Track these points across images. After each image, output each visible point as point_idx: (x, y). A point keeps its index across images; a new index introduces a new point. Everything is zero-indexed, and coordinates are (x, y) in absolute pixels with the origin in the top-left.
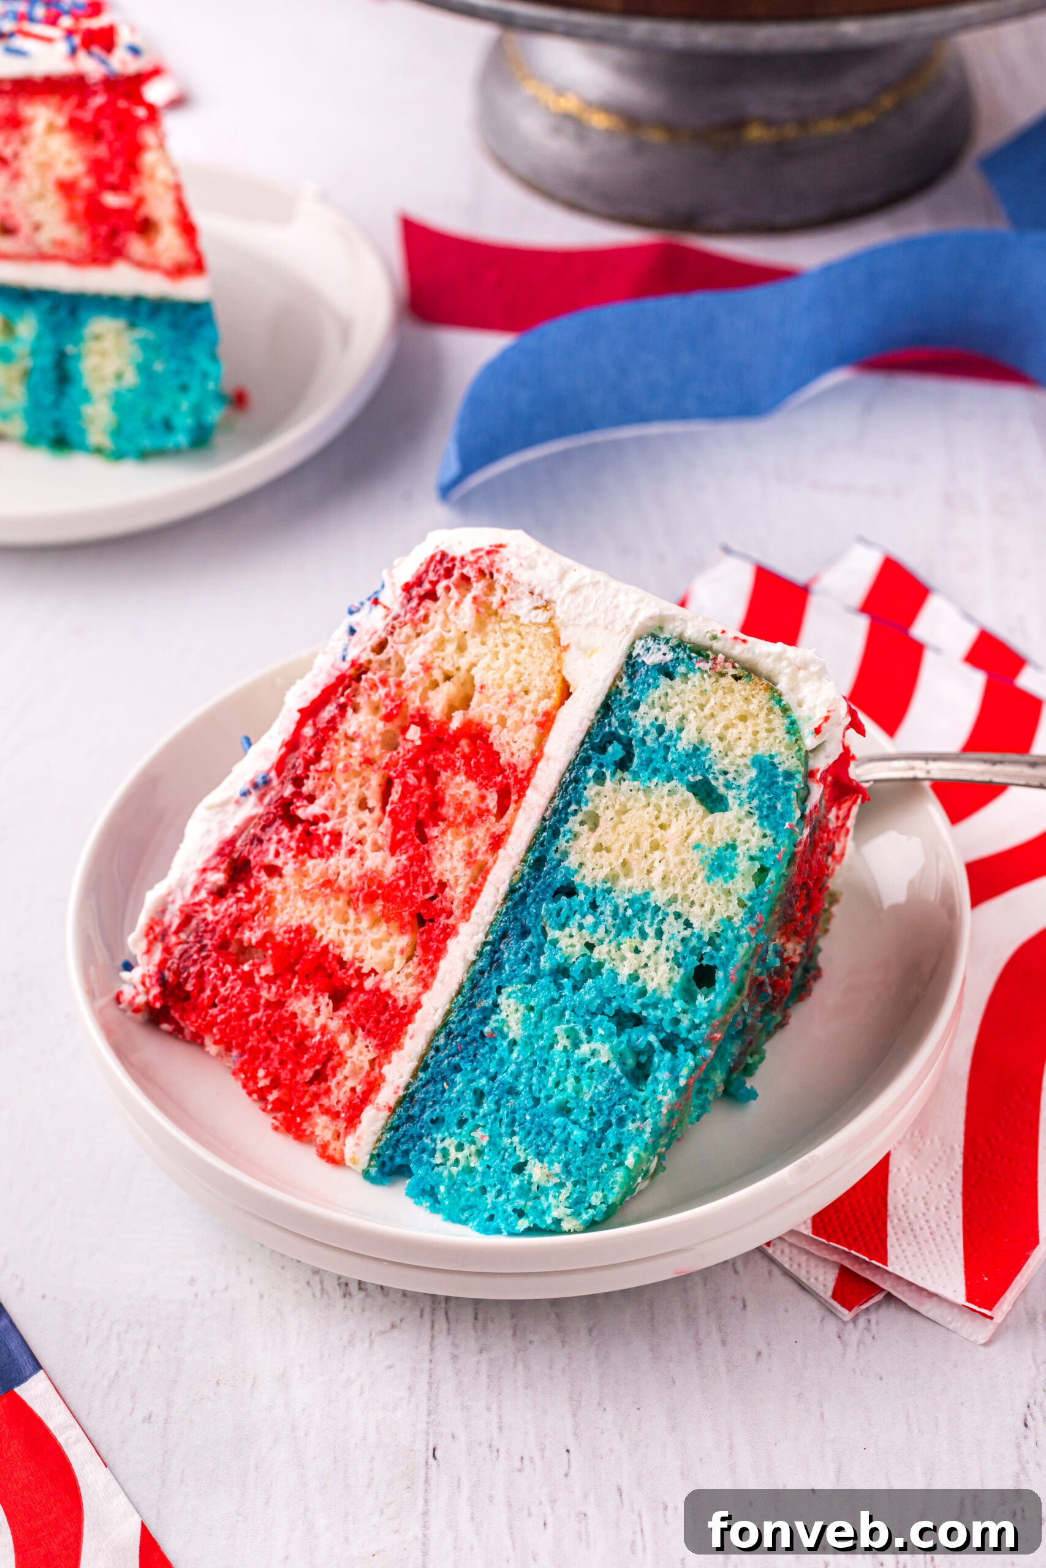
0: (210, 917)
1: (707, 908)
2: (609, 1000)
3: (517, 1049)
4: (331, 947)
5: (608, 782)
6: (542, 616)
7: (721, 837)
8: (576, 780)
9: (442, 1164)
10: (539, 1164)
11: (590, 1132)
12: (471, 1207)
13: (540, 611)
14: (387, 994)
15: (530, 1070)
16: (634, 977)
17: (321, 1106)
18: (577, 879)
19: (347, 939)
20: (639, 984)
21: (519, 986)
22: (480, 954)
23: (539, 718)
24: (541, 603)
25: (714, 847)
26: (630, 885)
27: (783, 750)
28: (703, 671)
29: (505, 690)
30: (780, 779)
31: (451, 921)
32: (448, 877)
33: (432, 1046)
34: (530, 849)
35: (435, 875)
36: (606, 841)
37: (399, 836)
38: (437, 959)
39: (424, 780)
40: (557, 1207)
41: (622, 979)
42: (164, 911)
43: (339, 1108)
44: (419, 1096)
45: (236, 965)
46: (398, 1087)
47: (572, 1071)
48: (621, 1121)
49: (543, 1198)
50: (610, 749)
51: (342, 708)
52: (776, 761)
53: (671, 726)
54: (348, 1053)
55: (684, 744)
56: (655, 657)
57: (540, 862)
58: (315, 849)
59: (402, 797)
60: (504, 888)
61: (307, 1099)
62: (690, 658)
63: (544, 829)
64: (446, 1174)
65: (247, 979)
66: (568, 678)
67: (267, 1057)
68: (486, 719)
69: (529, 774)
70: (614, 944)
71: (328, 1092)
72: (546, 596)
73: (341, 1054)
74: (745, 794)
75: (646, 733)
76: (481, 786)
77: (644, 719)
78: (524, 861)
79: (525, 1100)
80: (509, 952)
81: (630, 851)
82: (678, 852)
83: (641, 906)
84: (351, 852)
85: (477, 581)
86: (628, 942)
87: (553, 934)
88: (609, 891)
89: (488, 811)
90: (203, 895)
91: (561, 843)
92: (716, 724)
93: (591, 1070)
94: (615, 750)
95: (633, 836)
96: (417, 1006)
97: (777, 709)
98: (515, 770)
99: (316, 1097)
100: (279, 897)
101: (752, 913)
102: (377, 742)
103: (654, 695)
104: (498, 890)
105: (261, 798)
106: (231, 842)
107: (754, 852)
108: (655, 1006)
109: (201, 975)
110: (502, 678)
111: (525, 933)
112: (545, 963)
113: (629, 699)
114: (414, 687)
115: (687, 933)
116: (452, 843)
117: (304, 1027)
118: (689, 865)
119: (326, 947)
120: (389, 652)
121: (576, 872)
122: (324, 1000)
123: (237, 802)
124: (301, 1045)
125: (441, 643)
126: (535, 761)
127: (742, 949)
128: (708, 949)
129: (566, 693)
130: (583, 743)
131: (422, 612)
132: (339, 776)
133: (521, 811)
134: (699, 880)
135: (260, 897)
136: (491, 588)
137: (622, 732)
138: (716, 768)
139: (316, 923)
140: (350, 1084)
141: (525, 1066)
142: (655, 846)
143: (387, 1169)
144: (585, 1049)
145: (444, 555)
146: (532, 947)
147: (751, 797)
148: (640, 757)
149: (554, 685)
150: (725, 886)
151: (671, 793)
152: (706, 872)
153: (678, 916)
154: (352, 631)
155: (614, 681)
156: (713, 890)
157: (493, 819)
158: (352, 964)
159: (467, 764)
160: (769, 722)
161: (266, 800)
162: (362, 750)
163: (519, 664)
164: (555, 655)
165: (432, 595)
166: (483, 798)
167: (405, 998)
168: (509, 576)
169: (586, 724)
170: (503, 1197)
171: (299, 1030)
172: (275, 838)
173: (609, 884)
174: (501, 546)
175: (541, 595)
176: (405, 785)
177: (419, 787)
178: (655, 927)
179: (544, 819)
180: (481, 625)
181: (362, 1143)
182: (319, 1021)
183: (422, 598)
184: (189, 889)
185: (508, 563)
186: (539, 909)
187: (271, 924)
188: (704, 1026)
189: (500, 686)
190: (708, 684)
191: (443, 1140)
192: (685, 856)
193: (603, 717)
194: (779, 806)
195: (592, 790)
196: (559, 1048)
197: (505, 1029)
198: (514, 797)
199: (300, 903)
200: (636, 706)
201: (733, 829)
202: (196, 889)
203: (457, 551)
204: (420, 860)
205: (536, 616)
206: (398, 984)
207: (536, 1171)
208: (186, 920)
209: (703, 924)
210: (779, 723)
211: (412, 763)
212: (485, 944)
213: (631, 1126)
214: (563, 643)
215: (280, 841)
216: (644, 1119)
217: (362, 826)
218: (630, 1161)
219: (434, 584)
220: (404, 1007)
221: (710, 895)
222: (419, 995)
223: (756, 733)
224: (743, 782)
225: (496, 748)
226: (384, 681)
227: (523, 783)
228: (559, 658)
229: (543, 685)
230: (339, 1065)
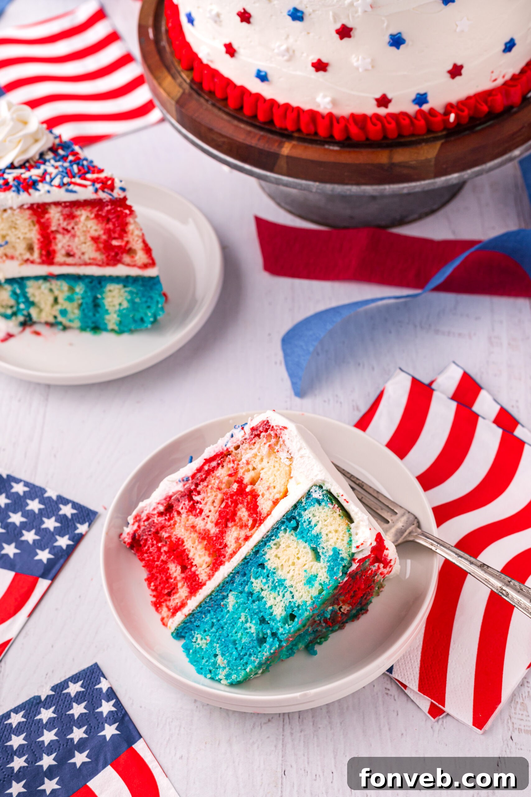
0: (156, 521)
1: (301, 594)
2: (261, 612)
3: (228, 614)
4: (186, 550)
5: (287, 533)
6: (288, 462)
7: (314, 572)
8: (278, 528)
9: (195, 642)
10: (221, 658)
11: (239, 654)
12: (197, 662)
13: (288, 460)
14: (197, 575)
15: (230, 624)
16: (271, 607)
17: (166, 605)
18: (266, 564)
19: (192, 550)
20: (271, 611)
21: (236, 593)
22: (229, 576)
23: (274, 500)
24: (289, 457)
25: (310, 574)
26: (281, 574)
27: (343, 549)
28: (330, 508)
29: (268, 484)
30: (339, 560)
31: (224, 560)
32: (228, 543)
33: (204, 601)
34: (255, 546)
35: (225, 541)
36: (279, 555)
37: (219, 521)
38: (216, 571)
39: (233, 505)
40: (222, 675)
41: (267, 606)
42: (142, 512)
43: (171, 607)
44: (195, 616)
45: (157, 543)
46: (190, 610)
47: (242, 631)
48: (250, 655)
49: (219, 669)
50: (292, 522)
51: (218, 465)
52: (340, 552)
53: (313, 524)
54: (180, 590)
55: (314, 532)
56: (318, 494)
57: (257, 552)
58: (194, 512)
59: (225, 507)
60: (243, 556)
61: (162, 600)
62: (327, 500)
63: (262, 541)
64: (194, 646)
65: (159, 549)
66: (288, 490)
67: (156, 579)
68: (259, 491)
69: (265, 518)
70: (269, 593)
71: (170, 600)
72: (292, 455)
73: (177, 589)
74: (326, 560)
75: (305, 522)
76: (249, 516)
77: (306, 515)
78: (252, 549)
79: (225, 633)
80: (238, 579)
81: (285, 562)
82: (299, 570)
83: (281, 582)
84: (204, 519)
85: (274, 438)
86: (274, 594)
87: (252, 580)
88: (274, 573)
89: (248, 526)
90: (155, 512)
91: (266, 549)
92: (327, 529)
93: (248, 633)
94: (293, 523)
95: (287, 557)
96: (205, 584)
97: (347, 533)
98: (261, 515)
99: (166, 600)
100: (178, 524)
101: (314, 603)
102: (224, 483)
103: (312, 509)
104: (241, 556)
105: (184, 485)
106: (170, 497)
107: (322, 582)
108: (274, 620)
109: (146, 540)
110: (269, 479)
111: (245, 575)
112: (246, 589)
113: (304, 506)
114: (242, 468)
115: (291, 600)
116: (234, 532)
117: (170, 575)
118: (301, 576)
119: (185, 549)
120: (239, 450)
121: (267, 561)
122: (179, 568)
123: (177, 483)
124: (167, 581)
125: (255, 456)
126: (268, 515)
127: (307, 614)
128: (296, 609)
129: (285, 495)
130: (284, 516)
131: (253, 441)
132: (209, 489)
133: (257, 531)
134: (301, 583)
135: (172, 522)
136: (277, 442)
137: (297, 518)
138: (321, 545)
139: (185, 540)
140: (177, 601)
141: (229, 622)
142: (293, 564)
143: (179, 635)
144: (248, 625)
145: (268, 422)
146: (244, 581)
147: (328, 561)
148: (300, 529)
149: (283, 490)
150: (309, 590)
151: (305, 548)
152: (305, 581)
153: (291, 593)
154: (232, 436)
155: (301, 498)
156: (304, 589)
157: (248, 530)
158: (190, 560)
159: (247, 505)
160: (343, 537)
161: (186, 486)
162: (218, 484)
163: (275, 476)
164: (287, 479)
165: (258, 436)
166: (248, 520)
167: (202, 579)
168: (284, 441)
169: (287, 510)
170: (207, 663)
171: (168, 574)
172: (183, 502)
173: (275, 571)
174: (285, 428)
175: (290, 454)
176: (227, 503)
177: (230, 506)
178: (283, 593)
179: (263, 538)
180: (269, 455)
181: (174, 623)
182: (175, 575)
183: (256, 436)
184: (152, 508)
185: (285, 436)
186: (251, 569)
187: (172, 533)
188: (285, 635)
189: (267, 481)
190: (330, 513)
191: (198, 634)
192: (301, 572)
193: (294, 509)
194: (335, 569)
195: (281, 534)
196: (241, 620)
197: (228, 606)
198: (257, 525)
199: (183, 530)
200: (305, 510)
201: (318, 570)
202: (154, 509)
203: (272, 423)
204: (222, 533)
205: (286, 461)
206: (201, 574)
207: (219, 659)
208: (148, 519)
209: (298, 600)
210: (346, 539)
211: (232, 496)
212: (231, 573)
213: (252, 658)
214: (291, 476)
215: (184, 504)
216: (257, 658)
217: (210, 511)
218: (248, 670)
219: (261, 432)
220: (201, 583)
221: (303, 590)
222: (206, 581)
223: (338, 539)
224: (327, 555)
225: (258, 504)
226: (233, 461)
227: (261, 521)
228: (288, 481)
229: (280, 488)
230: (176, 593)
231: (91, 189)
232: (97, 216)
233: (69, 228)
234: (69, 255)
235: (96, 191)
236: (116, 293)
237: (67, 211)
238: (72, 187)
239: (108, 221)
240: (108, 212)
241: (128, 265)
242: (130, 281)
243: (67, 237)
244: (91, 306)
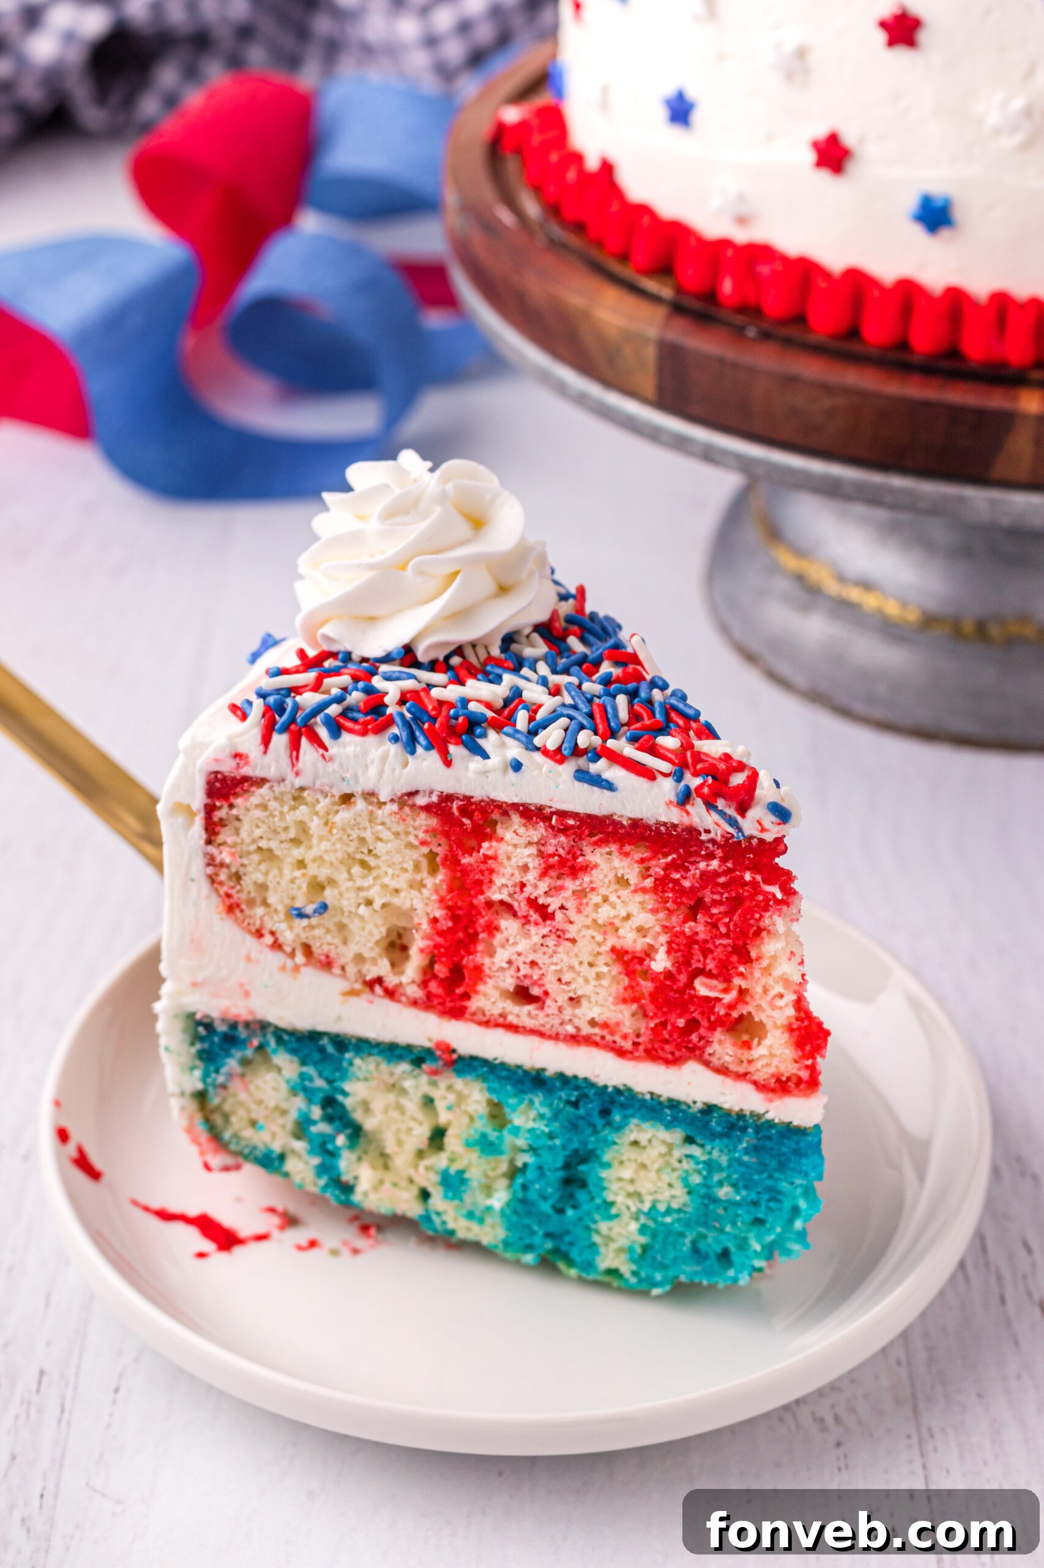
231: (667, 788)
232: (661, 885)
233: (554, 903)
234: (523, 994)
235: (685, 799)
237: (559, 844)
238: (601, 767)
239: (696, 908)
240: (708, 878)
241: (723, 1071)
243: (536, 933)
244: (554, 1180)
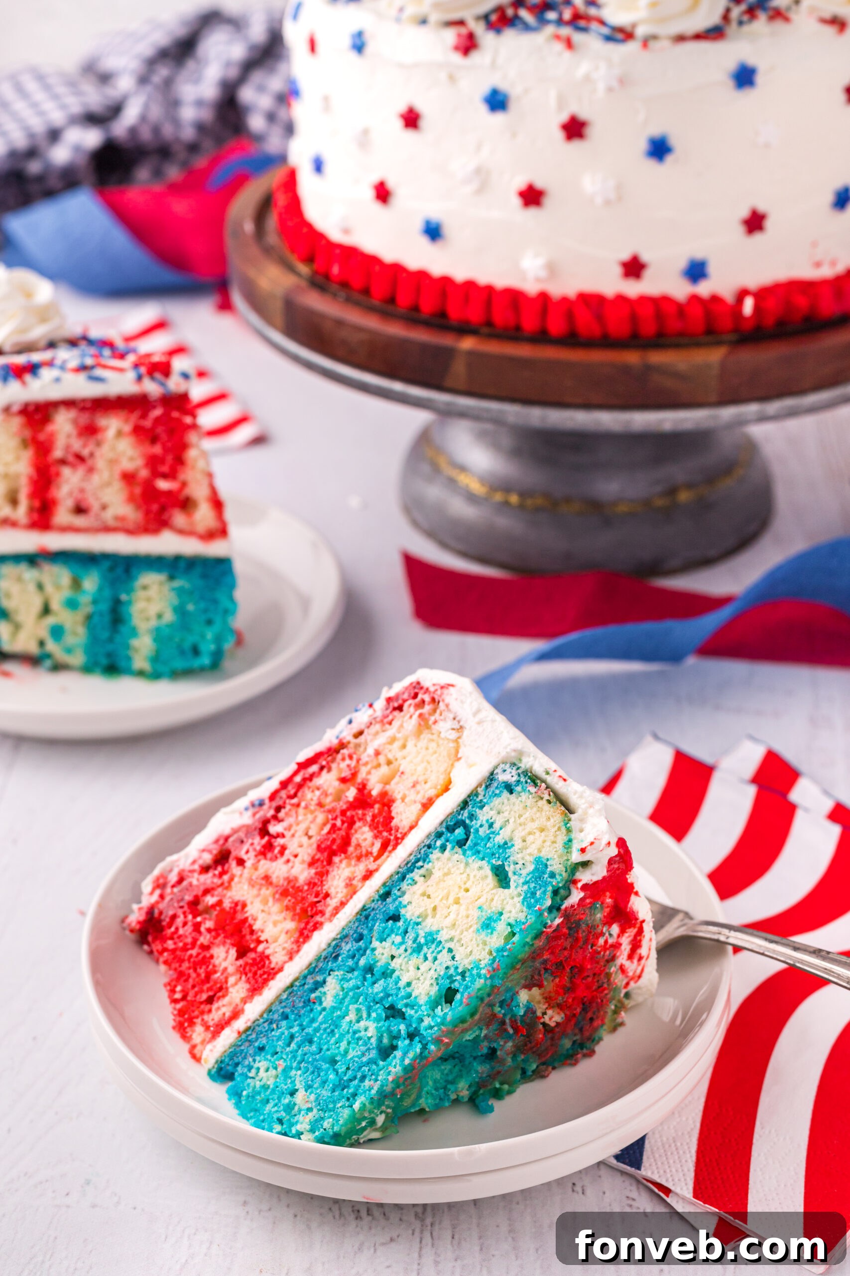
0: (195, 882)
1: (469, 949)
2: (388, 995)
3: (324, 1013)
4: (250, 919)
5: (447, 852)
6: (453, 735)
7: (496, 906)
8: (429, 847)
9: (253, 1078)
10: (304, 1093)
11: (340, 1080)
12: (256, 1110)
13: (454, 731)
14: (268, 957)
15: (325, 1029)
16: (409, 984)
17: (203, 1020)
18: (403, 911)
19: (261, 917)
20: (409, 990)
21: (342, 973)
22: (329, 945)
23: (424, 801)
24: (457, 726)
25: (489, 911)
26: (430, 924)
27: (555, 857)
28: (531, 794)
29: (414, 778)
30: (546, 876)
31: (322, 920)
32: (332, 891)
33: (278, 999)
34: (384, 884)
35: (325, 887)
36: (430, 891)
37: (317, 857)
38: (304, 942)
39: (346, 825)
40: (303, 1123)
41: (402, 984)
42: (171, 871)
43: (211, 1023)
44: (258, 1029)
45: (195, 917)
46: (249, 1020)
47: (349, 1037)
48: (363, 1078)
49: (298, 1116)
50: (457, 831)
51: (322, 768)
52: (548, 863)
53: (497, 826)
54: (231, 990)
55: (499, 839)
56: (508, 776)
57: (387, 894)
58: (269, 855)
59: (329, 833)
60: (359, 906)
61: (196, 1013)
62: (526, 782)
63: (398, 873)
64: (252, 1084)
65: (197, 927)
66: (452, 780)
67: (186, 981)
68: (397, 792)
69: (405, 835)
70: (406, 959)
71: (210, 1011)
72: (461, 723)
73: (227, 989)
74: (522, 880)
75: (481, 826)
76: (376, 837)
77: (483, 816)
78: (378, 891)
79: (314, 1048)
80: (347, 948)
81: (441, 900)
82: (468, 909)
83: (432, 939)
84: (288, 861)
85: (429, 704)
86: (415, 960)
87: (376, 944)
88: (418, 924)
89: (371, 853)
90: (196, 867)
91: (404, 886)
92: (524, 829)
93: (359, 1039)
94: (459, 832)
95: (445, 891)
96: (281, 969)
97: (564, 830)
98: (397, 831)
99: (202, 1013)
100: (236, 879)
101: (494, 960)
102: (331, 794)
103: (496, 802)
104: (355, 906)
105: (254, 815)
106: (227, 839)
107: (512, 921)
108: (412, 1007)
109: (174, 917)
110: (415, 770)
111: (360, 938)
112: (362, 962)
113: (481, 801)
114: (366, 764)
115: (450, 963)
116: (344, 869)
117: (214, 966)
118: (470, 919)
119: (246, 919)
120: (362, 739)
121: (405, 906)
122: (233, 952)
123: (241, 813)
124: (207, 979)
125: (393, 740)
126: (412, 828)
127: (479, 983)
128: (459, 978)
129: (446, 789)
130: (442, 823)
131: (390, 718)
132: (301, 811)
133: (389, 859)
134: (472, 929)
135: (226, 878)
136: (435, 711)
137: (467, 821)
138: (512, 858)
139: (248, 902)
140: (224, 1010)
141: (324, 1026)
142: (457, 902)
143: (222, 1073)
144: (362, 1024)
145: (418, 683)
146: (358, 950)
147: (526, 883)
148: (472, 841)
149: (441, 780)
150: (485, 939)
151: (480, 868)
152: (479, 926)
153: (450, 950)
154: (350, 722)
155: (477, 787)
156: (476, 940)
157: (372, 859)
158: (257, 933)
159: (373, 820)
160: (556, 836)
161: (258, 816)
162: (320, 796)
163: (428, 762)
164: (451, 762)
165: (400, 708)
166: (373, 844)
167: (277, 963)
168: (447, 706)
169: (449, 811)
170: (276, 1108)
171: (211, 967)
172: (250, 841)
173: (420, 920)
174: (452, 686)
175: (459, 722)
176: (334, 826)
177: (340, 829)
178: (434, 954)
179: (400, 867)
180: (418, 732)
181: (215, 1050)
182: (224, 965)
183: (395, 709)
184: (190, 860)
185: (450, 697)
186: (373, 926)
187: (224, 896)
188: (436, 1028)
189: (412, 775)
190: (530, 801)
191: (259, 1062)
192: (471, 912)
193: (462, 809)
194: (538, 893)
195: (435, 854)
196: (347, 1019)
197: (323, 999)
198: (390, 848)
199: (246, 887)
200: (482, 808)
201: (505, 902)
202: (194, 862)
203: (426, 684)
204: (322, 875)
205: (450, 734)
206: (276, 952)
207: (300, 1097)
208: (181, 880)
209: (463, 961)
210: (562, 838)
211: (343, 813)
212: (334, 939)
213: (367, 1083)
214: (459, 756)
215: (252, 844)
216: (376, 1080)
217: (301, 846)
218: (357, 1106)
219: (405, 701)
220: (273, 969)
221: (474, 941)
222: (285, 962)
223: (544, 842)
224: (524, 872)
225: (393, 814)
226: (351, 757)
227: (398, 841)
228: (452, 765)
229: (436, 779)
230: (224, 996)
231: (131, 375)
232: (138, 431)
233: (85, 452)
234: (80, 510)
235: (140, 378)
236: (153, 592)
237: (84, 419)
238: (99, 372)
239: (154, 440)
240: (157, 420)
241: (181, 532)
242: (182, 564)
243: (81, 471)
244: (107, 619)
